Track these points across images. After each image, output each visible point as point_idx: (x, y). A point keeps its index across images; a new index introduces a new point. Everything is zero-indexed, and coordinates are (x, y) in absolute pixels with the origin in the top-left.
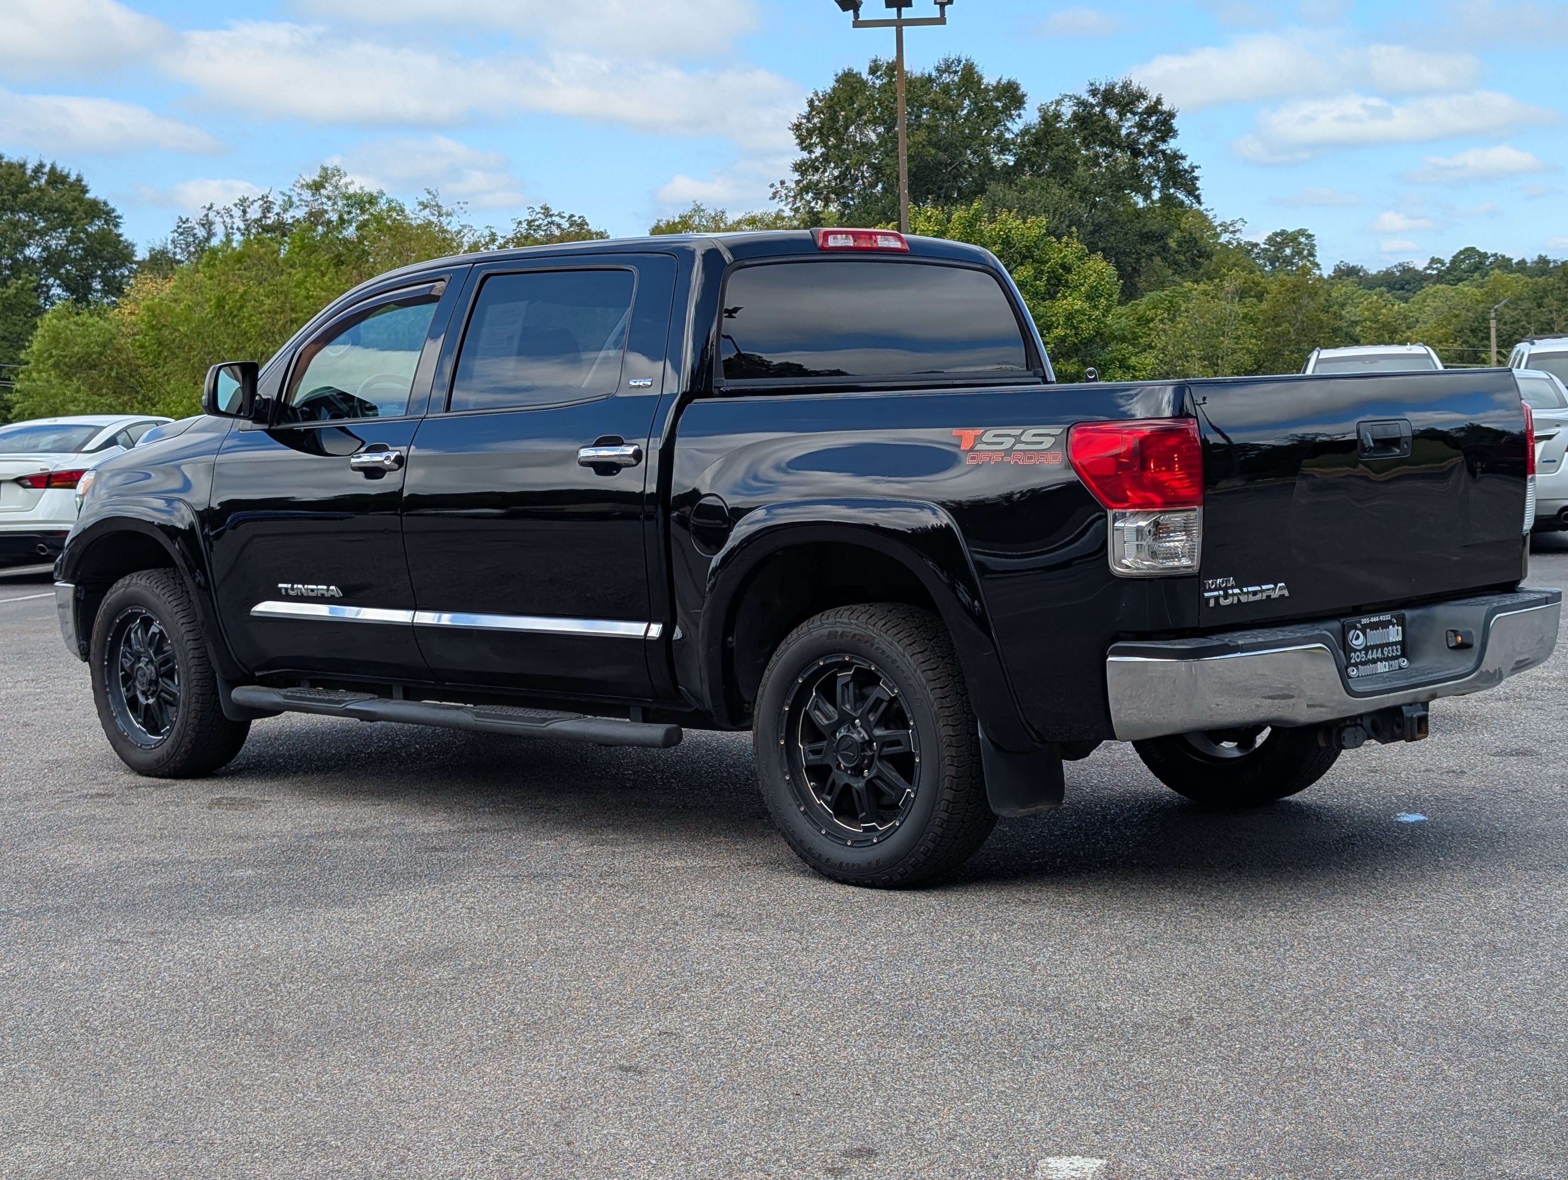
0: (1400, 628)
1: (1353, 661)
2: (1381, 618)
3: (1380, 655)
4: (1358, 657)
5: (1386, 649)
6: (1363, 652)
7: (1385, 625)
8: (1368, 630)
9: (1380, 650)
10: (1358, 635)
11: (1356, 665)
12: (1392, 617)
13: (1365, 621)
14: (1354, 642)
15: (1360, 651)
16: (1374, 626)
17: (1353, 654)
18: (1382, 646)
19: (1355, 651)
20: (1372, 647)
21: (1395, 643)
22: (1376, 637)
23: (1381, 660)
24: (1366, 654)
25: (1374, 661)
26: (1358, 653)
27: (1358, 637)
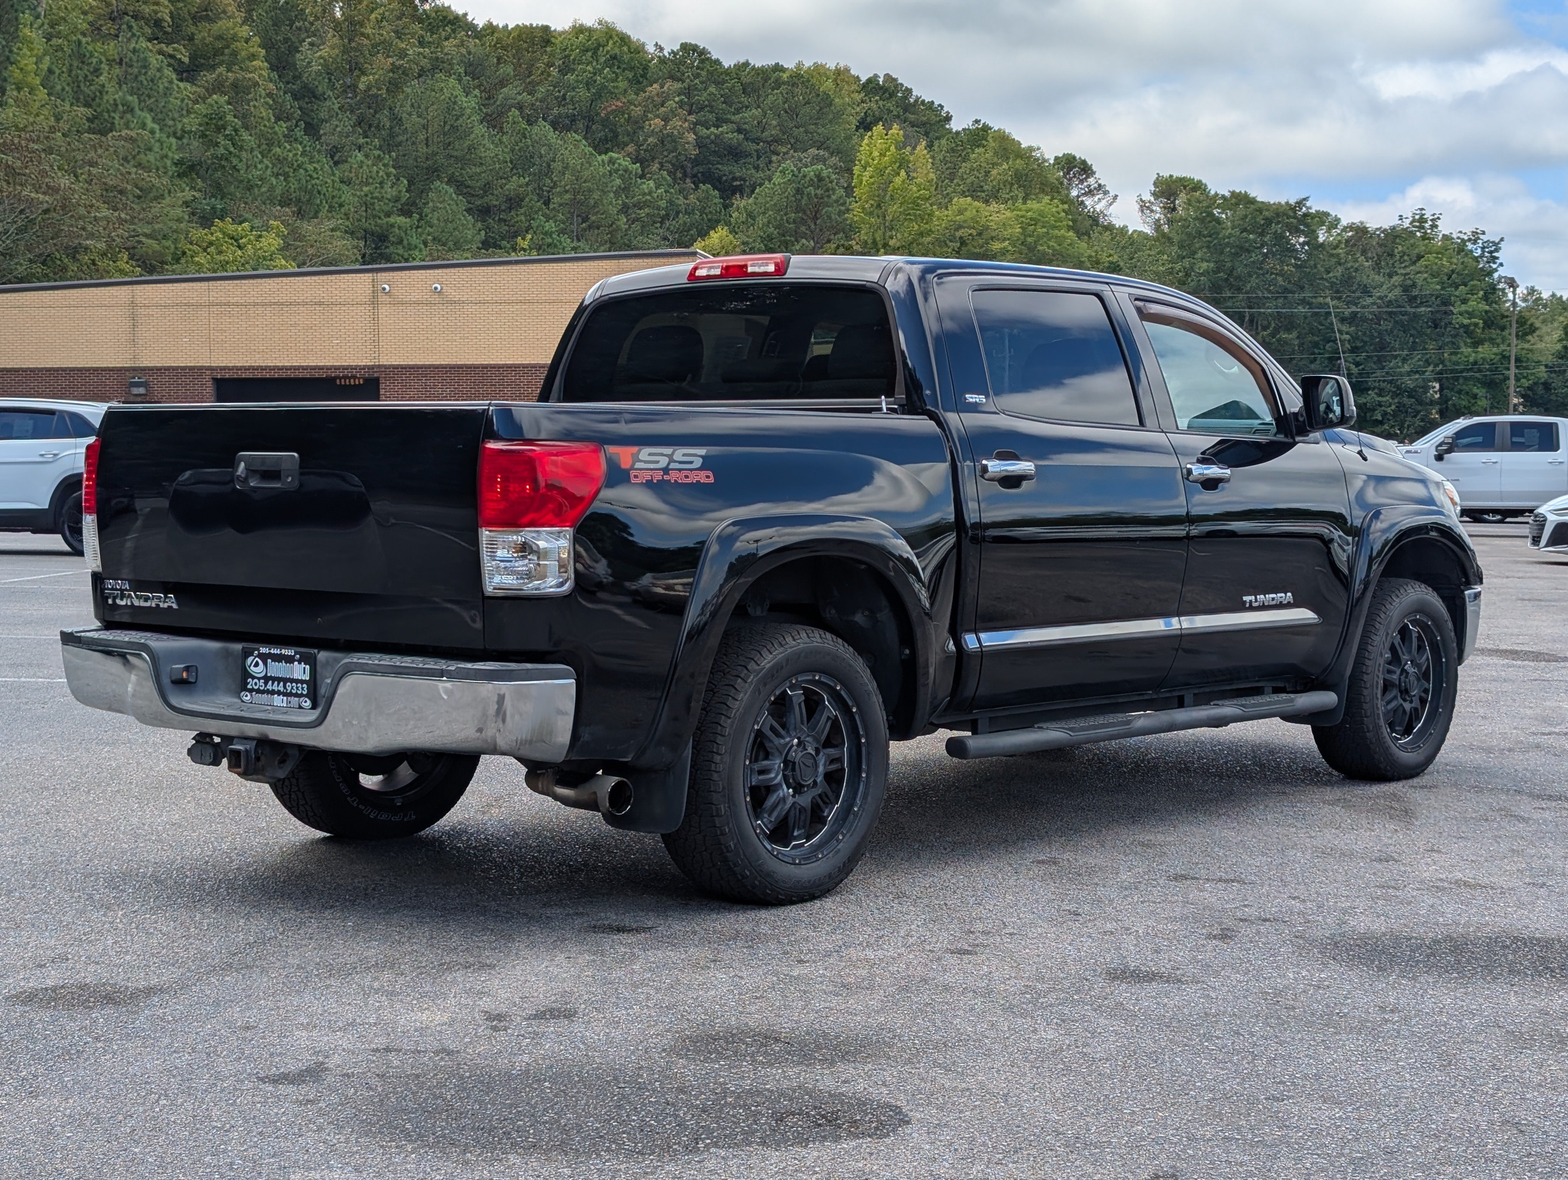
0: (308, 667)
1: (249, 687)
2: (283, 651)
3: (282, 689)
4: (256, 684)
5: (289, 684)
6: (262, 681)
7: (290, 660)
8: (269, 661)
9: (282, 684)
10: (257, 662)
11: (251, 691)
12: (296, 653)
13: (264, 650)
14: (252, 667)
15: (259, 679)
16: (278, 658)
17: (249, 680)
18: (285, 680)
19: (253, 678)
20: (274, 679)
21: (302, 682)
22: (277, 669)
23: (279, 693)
24: (266, 684)
25: (273, 692)
26: (256, 680)
27: (257, 665)
